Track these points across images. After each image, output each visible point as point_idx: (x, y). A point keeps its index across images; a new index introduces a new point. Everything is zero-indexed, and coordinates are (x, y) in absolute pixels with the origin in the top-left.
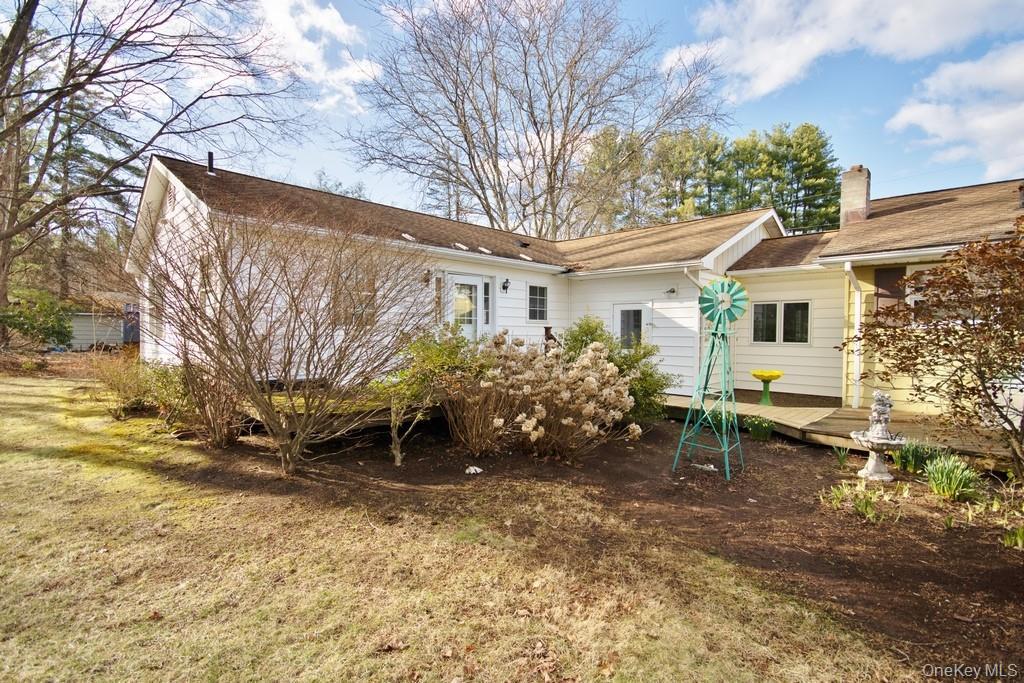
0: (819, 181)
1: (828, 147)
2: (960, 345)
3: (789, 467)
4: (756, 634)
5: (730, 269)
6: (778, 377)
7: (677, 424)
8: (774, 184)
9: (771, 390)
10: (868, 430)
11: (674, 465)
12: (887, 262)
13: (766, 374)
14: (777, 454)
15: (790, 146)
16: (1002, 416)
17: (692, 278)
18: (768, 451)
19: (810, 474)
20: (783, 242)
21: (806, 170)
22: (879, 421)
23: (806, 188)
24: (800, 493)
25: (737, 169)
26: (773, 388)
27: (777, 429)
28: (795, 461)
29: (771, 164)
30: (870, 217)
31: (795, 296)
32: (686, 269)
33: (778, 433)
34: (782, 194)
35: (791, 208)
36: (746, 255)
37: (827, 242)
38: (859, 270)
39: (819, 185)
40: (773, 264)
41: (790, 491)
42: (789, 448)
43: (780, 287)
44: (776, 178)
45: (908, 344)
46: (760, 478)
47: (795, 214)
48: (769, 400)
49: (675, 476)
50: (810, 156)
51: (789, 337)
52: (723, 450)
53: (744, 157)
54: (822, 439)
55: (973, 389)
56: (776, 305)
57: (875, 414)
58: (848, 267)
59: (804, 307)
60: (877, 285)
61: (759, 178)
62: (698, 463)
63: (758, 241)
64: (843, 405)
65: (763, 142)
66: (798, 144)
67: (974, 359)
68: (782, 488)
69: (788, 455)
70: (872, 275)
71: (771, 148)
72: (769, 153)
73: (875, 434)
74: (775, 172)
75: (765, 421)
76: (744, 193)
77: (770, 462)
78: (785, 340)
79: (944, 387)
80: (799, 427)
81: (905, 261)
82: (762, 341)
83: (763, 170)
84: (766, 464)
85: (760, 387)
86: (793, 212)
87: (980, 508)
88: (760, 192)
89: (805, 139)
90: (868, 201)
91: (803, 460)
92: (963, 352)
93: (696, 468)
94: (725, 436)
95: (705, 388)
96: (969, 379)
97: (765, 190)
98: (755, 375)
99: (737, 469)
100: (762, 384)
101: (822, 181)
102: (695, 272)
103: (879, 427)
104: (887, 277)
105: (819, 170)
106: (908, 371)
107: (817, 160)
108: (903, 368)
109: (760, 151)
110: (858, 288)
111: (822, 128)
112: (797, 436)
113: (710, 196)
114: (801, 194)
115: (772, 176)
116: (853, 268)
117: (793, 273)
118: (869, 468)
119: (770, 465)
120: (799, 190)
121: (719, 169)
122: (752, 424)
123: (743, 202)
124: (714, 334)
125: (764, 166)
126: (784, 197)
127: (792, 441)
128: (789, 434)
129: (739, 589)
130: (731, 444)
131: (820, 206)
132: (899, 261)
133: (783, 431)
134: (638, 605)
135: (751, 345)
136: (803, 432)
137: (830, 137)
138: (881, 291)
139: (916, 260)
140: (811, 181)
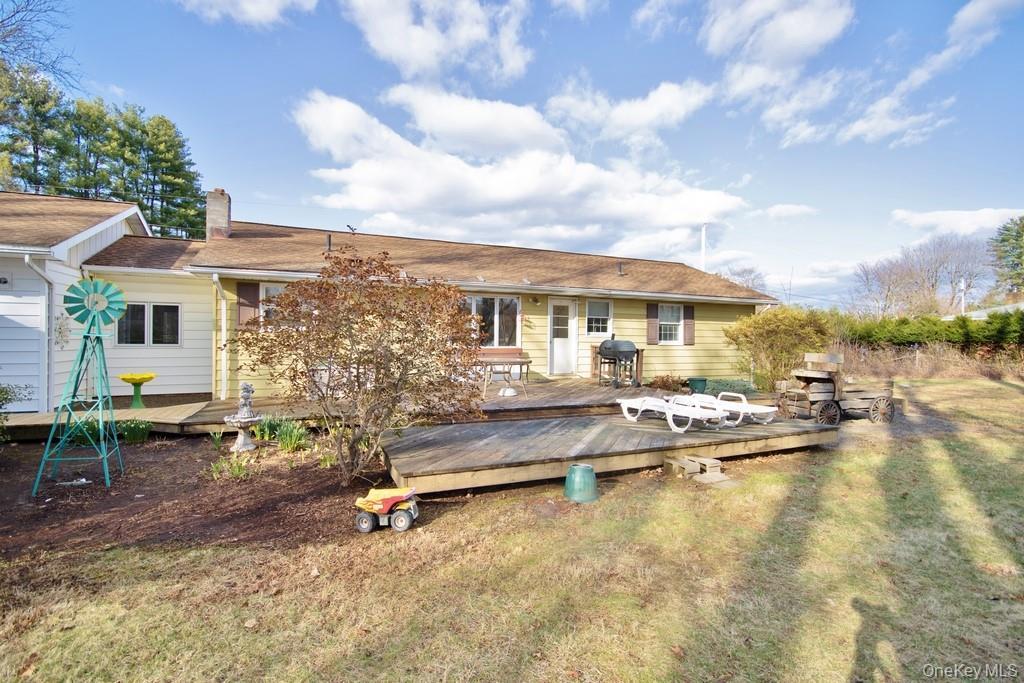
0: (176, 180)
1: (185, 148)
2: (295, 345)
3: (171, 459)
4: (169, 581)
5: (87, 262)
6: (151, 378)
7: (21, 447)
8: (127, 169)
9: (142, 393)
10: (237, 413)
11: (35, 491)
12: (246, 278)
13: (138, 376)
14: (158, 451)
15: (144, 132)
16: (317, 386)
17: (36, 267)
18: (147, 450)
19: (192, 460)
20: (150, 242)
21: (164, 164)
22: (245, 405)
23: (163, 182)
24: (184, 477)
25: (77, 135)
26: (145, 390)
27: (154, 428)
28: (176, 453)
29: (123, 145)
30: (231, 236)
31: (165, 299)
32: (27, 258)
33: (155, 432)
34: (137, 183)
35: (148, 199)
36: (106, 249)
37: (196, 252)
38: (225, 281)
39: (178, 184)
40: (141, 264)
41: (175, 478)
42: (168, 443)
43: (147, 288)
44: (129, 163)
45: (266, 344)
46: (143, 475)
47: (152, 207)
48: (141, 403)
49: (38, 500)
50: (168, 151)
51: (158, 339)
52: (101, 457)
53: (89, 124)
54: (200, 428)
55: (302, 373)
56: (144, 306)
57: (242, 400)
58: (216, 277)
59: (174, 310)
60: (239, 295)
61: (108, 156)
62: (64, 480)
63: (120, 236)
64: (213, 398)
65: (111, 117)
66: (154, 134)
67: (303, 354)
68: (167, 478)
69: (169, 450)
70: (235, 287)
71: (122, 126)
72: (120, 132)
73: (243, 415)
74: (128, 155)
75: (142, 423)
76: (87, 168)
77: (151, 460)
78: (154, 342)
79: (287, 372)
80: (177, 422)
81: (258, 278)
82: (127, 343)
83: (112, 148)
84: (147, 462)
85: (130, 391)
86: (150, 204)
87: (308, 451)
88: (110, 173)
89: (162, 133)
90: (229, 222)
91: (183, 451)
92: (297, 349)
93: (64, 487)
94: (102, 443)
95: (74, 396)
96: (301, 366)
97: (117, 172)
98: (123, 379)
99: (116, 474)
100: (133, 388)
101: (180, 181)
102: (40, 261)
103: (245, 409)
104: (247, 290)
105: (177, 169)
106: (266, 363)
107: (176, 157)
108: (264, 361)
109: (108, 126)
110: (224, 297)
111: (180, 128)
112: (176, 430)
113: (36, 157)
114: (158, 188)
115: (125, 159)
116: (220, 279)
117: (161, 276)
118: (239, 444)
119: (151, 463)
120: (155, 183)
121: (50, 126)
122: (129, 429)
123: (87, 178)
124: (86, 337)
125: (114, 144)
126: (139, 185)
127: (171, 436)
128: (168, 431)
129: (145, 561)
130: (109, 450)
131: (178, 206)
132: (255, 278)
133: (161, 429)
134: (42, 616)
135: (115, 348)
136: (182, 425)
137: (188, 140)
138: (242, 300)
139: (266, 279)
140: (170, 177)
